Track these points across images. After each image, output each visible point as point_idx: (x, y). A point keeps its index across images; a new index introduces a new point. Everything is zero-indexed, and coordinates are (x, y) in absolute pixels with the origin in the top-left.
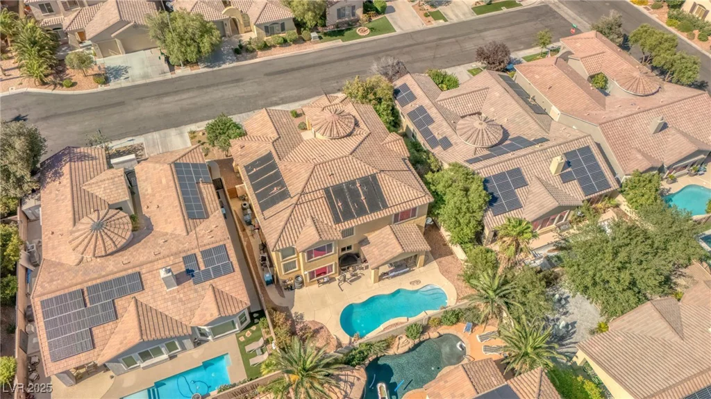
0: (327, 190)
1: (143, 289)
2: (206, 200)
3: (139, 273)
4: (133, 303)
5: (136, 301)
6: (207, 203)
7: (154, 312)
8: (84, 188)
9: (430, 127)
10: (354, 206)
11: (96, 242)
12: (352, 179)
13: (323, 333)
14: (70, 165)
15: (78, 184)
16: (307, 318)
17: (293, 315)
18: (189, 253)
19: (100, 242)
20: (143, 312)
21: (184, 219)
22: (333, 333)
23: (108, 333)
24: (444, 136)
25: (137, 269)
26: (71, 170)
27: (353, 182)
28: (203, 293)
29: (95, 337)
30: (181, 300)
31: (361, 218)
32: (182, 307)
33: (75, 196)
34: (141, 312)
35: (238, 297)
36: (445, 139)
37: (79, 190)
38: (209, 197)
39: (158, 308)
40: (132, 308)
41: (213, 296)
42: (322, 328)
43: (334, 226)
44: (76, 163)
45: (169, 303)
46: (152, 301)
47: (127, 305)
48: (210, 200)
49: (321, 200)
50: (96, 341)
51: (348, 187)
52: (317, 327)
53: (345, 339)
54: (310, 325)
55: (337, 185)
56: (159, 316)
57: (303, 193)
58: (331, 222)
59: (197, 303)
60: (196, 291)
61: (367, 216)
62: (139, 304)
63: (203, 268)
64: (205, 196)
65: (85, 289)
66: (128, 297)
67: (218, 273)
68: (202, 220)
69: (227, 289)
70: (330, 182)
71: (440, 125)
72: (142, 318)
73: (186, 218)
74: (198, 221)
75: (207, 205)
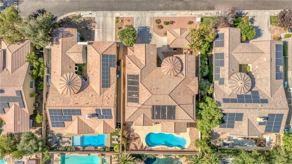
0: (153, 106)
1: (81, 115)
2: (111, 77)
3: (80, 110)
4: (77, 118)
5: (78, 118)
6: (111, 79)
7: (83, 123)
8: (67, 54)
9: (221, 68)
10: (162, 115)
11: (68, 90)
12: (165, 105)
13: (138, 140)
14: (62, 40)
15: (65, 51)
16: (135, 132)
17: (131, 129)
18: (98, 108)
19: (69, 90)
20: (80, 122)
21: (100, 87)
22: (142, 141)
23: (69, 124)
24: (224, 77)
25: (80, 108)
26: (62, 42)
27: (165, 106)
28: (100, 122)
29: (65, 124)
30: (93, 122)
31: (163, 120)
32: (93, 124)
33: (63, 58)
34: (79, 123)
35: (112, 127)
36: (223, 79)
37: (64, 55)
38: (113, 76)
39: (85, 122)
40: (77, 120)
41: (103, 124)
42: (139, 137)
43: (151, 120)
44: (65, 38)
45: (89, 122)
46: (83, 119)
47: (75, 118)
48: (113, 77)
49: (150, 109)
50: (65, 125)
51: (162, 107)
52: (137, 137)
53: (145, 145)
54: (135, 135)
55: (158, 106)
56: (85, 125)
57: (144, 104)
58: (150, 118)
59: (98, 124)
60: (98, 121)
61: (165, 120)
62: (79, 119)
63: (102, 114)
64: (111, 74)
65: (62, 110)
66: (76, 116)
67: (106, 117)
68: (107, 88)
69: (108, 123)
70: (156, 104)
71: (225, 70)
72: (79, 125)
73: (101, 87)
74: (105, 88)
75: (111, 80)
